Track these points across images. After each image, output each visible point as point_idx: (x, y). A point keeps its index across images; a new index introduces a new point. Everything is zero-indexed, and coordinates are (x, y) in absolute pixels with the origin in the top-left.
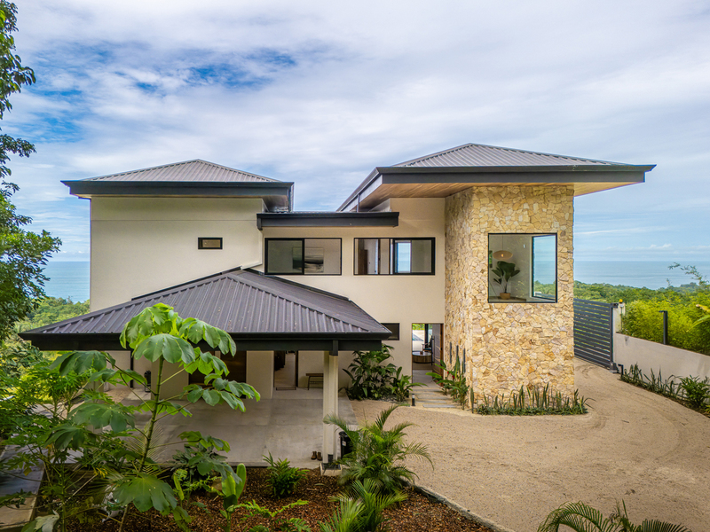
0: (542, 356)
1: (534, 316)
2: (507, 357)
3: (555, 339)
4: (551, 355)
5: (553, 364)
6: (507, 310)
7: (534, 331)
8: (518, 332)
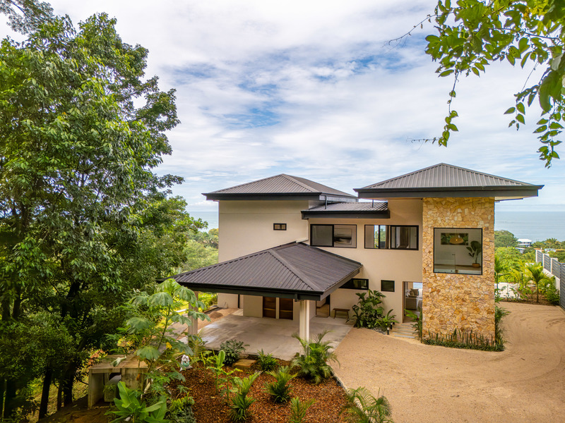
0: (471, 310)
1: (465, 283)
2: (446, 309)
3: (481, 299)
4: (477, 310)
5: (479, 316)
6: (446, 278)
7: (465, 293)
8: (454, 293)
